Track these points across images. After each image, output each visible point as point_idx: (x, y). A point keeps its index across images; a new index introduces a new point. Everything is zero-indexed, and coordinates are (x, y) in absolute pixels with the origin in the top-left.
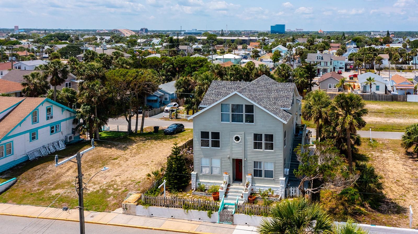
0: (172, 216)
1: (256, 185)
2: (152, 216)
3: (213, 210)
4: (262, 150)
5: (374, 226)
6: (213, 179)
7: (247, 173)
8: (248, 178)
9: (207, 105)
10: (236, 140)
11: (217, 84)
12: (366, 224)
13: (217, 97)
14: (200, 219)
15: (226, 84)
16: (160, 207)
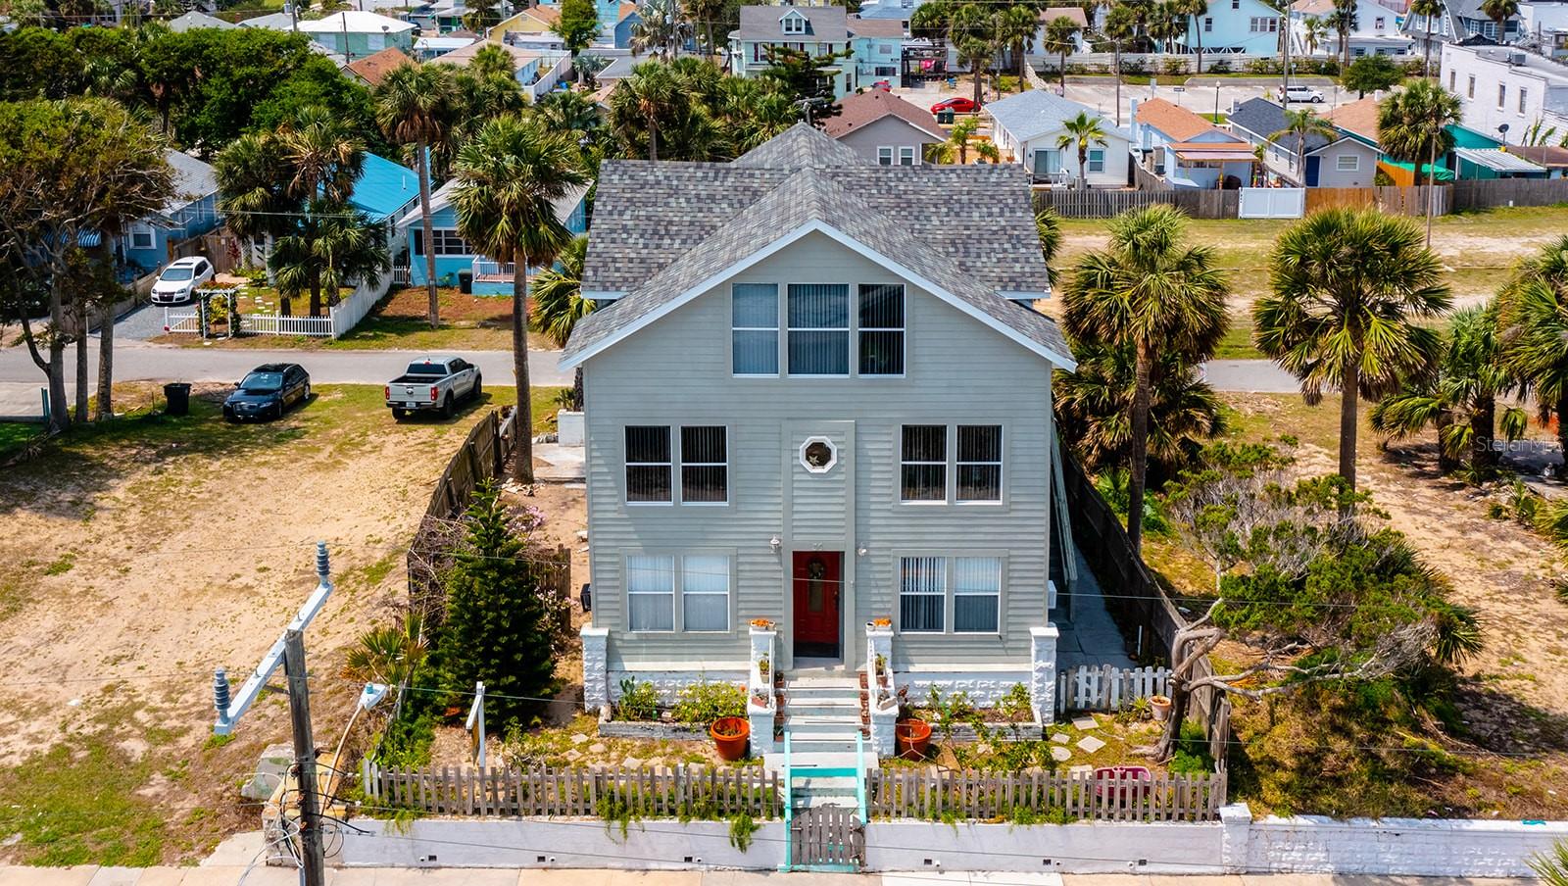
0: (541, 859)
1: (912, 669)
2: (433, 863)
3: (757, 813)
4: (944, 503)
5: (1538, 827)
6: (693, 656)
7: (865, 617)
8: (874, 638)
9: (618, 289)
10: (814, 459)
11: (631, 177)
12: (1499, 817)
13: (658, 247)
14: (688, 859)
15: (678, 178)
16: (472, 820)
